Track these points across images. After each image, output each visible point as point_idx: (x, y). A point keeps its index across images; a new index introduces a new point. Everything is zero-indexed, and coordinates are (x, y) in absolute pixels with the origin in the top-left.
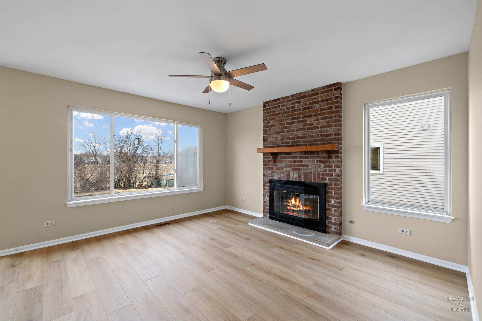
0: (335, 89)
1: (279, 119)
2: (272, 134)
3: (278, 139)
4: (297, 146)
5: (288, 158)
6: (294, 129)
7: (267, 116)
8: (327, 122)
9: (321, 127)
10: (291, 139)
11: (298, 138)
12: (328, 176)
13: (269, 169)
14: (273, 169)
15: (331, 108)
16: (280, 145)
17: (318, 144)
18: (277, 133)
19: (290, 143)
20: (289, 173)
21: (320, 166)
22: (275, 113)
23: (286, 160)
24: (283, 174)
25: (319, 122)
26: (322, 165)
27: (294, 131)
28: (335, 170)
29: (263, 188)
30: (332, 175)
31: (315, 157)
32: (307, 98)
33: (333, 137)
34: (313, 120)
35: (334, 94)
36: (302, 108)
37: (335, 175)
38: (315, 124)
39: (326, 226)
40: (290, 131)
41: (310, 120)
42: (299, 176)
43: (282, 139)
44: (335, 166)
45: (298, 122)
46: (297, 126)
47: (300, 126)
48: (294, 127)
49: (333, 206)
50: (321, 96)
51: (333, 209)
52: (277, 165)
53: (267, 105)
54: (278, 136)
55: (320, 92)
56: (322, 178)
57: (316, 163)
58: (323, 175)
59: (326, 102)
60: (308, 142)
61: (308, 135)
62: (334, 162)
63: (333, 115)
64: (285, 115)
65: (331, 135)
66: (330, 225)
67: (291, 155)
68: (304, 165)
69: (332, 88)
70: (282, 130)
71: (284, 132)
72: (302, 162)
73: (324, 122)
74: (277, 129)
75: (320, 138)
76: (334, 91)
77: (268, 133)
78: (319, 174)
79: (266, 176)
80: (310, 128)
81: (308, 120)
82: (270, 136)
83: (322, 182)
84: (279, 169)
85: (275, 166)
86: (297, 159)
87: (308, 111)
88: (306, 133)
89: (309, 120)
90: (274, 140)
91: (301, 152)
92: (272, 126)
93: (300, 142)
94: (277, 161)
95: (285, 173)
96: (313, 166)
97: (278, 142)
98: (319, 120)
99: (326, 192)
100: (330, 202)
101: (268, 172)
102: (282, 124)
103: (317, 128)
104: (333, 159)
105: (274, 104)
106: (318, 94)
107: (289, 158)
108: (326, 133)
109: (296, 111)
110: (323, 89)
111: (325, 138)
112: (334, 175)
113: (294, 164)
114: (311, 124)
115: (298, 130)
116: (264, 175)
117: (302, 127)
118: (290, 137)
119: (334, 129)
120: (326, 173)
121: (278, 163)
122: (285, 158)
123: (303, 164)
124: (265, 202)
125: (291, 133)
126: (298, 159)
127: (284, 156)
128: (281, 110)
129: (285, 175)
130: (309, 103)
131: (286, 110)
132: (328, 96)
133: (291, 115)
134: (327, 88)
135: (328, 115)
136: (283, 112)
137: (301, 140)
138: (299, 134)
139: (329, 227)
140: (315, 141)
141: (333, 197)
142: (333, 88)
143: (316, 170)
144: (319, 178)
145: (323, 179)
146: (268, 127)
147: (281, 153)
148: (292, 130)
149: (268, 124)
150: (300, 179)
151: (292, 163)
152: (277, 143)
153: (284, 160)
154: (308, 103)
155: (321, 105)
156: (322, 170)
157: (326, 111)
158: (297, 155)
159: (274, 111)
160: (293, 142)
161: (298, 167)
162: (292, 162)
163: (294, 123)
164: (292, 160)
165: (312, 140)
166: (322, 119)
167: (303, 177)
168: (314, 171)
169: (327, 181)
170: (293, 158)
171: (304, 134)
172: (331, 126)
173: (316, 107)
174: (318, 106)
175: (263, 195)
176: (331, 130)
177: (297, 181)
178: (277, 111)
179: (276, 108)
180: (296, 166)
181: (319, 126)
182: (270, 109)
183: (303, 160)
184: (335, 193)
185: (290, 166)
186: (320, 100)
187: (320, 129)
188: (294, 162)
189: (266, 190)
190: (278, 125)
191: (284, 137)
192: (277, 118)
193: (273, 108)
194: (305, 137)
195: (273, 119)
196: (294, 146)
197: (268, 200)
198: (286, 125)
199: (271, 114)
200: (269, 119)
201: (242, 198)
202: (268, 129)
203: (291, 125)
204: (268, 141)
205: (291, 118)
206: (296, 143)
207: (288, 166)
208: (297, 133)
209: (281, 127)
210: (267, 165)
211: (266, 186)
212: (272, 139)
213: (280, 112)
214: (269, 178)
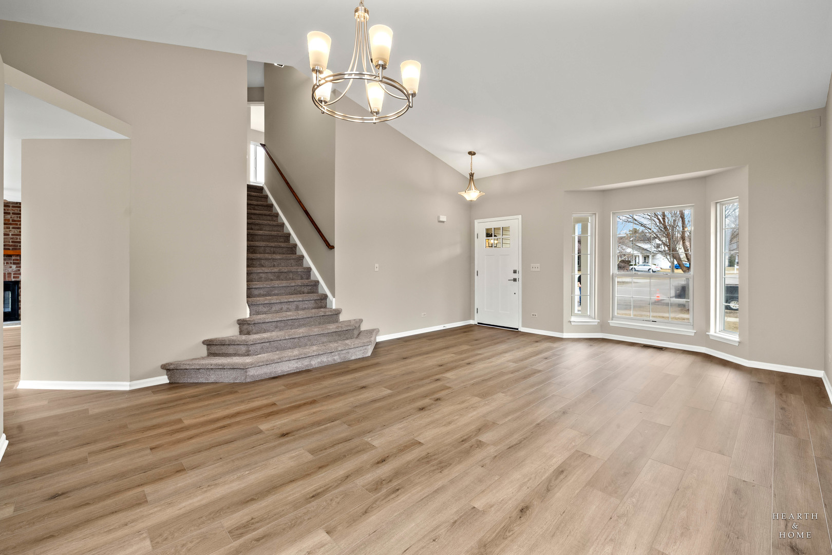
21: (11, 267)
55: (11, 205)
58: (14, 274)
75: (11, 244)
78: (9, 273)
83: (13, 280)
99: (18, 288)
144: (9, 277)
145: (14, 277)
155: (13, 217)
166: (13, 228)
181: (10, 234)
186: (11, 212)
187: (11, 236)
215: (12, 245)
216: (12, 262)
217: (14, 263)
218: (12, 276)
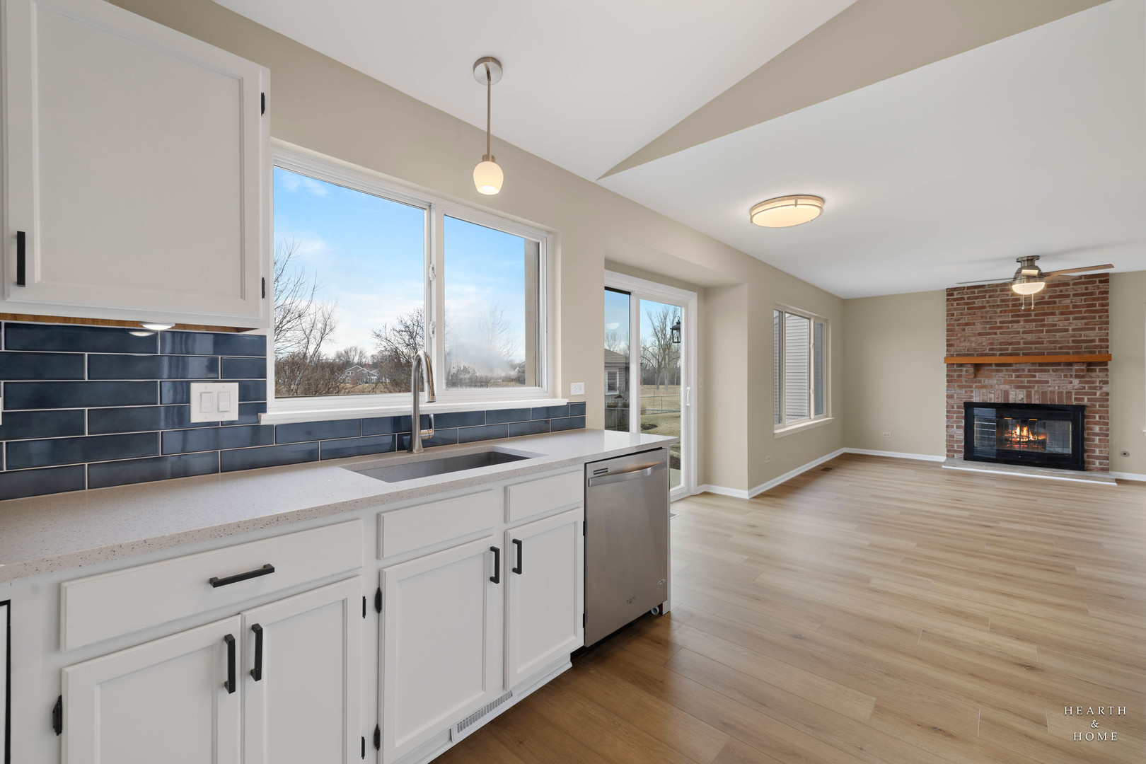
0: (1100, 282)
1: (984, 315)
2: (969, 336)
3: (982, 343)
4: (1024, 354)
5: (1005, 371)
6: (1018, 330)
7: (956, 309)
8: (1086, 324)
9: (1073, 330)
10: (1011, 344)
11: (1024, 343)
12: (1086, 395)
13: (961, 387)
14: (971, 387)
15: (1094, 305)
16: (987, 351)
17: (1068, 353)
18: (980, 334)
20: (1007, 392)
21: (1071, 383)
22: (974, 306)
23: (1001, 374)
24: (993, 395)
25: (1070, 323)
26: (1076, 382)
27: (1018, 333)
28: (1101, 388)
29: (947, 416)
30: (1095, 394)
31: (1062, 369)
33: (1097, 343)
34: (1057, 319)
35: (1098, 288)
37: (1101, 393)
38: (1061, 325)
39: (1083, 462)
40: (1009, 333)
41: (1050, 319)
42: (1029, 396)
43: (991, 344)
44: (1100, 382)
45: (1026, 321)
46: (1025, 327)
47: (1032, 326)
48: (1016, 327)
49: (1096, 434)
50: (1073, 289)
51: (1097, 438)
52: (980, 381)
53: (955, 293)
54: (984, 340)
55: (1071, 282)
56: (1075, 398)
57: (1065, 377)
58: (1076, 394)
59: (1083, 298)
60: (1047, 349)
61: (1048, 340)
62: (1098, 377)
63: (1097, 315)
64: (998, 310)
65: (1092, 341)
66: (1091, 460)
67: (1012, 366)
68: (1038, 381)
70: (990, 331)
71: (996, 334)
72: (1034, 376)
73: (1080, 324)
74: (979, 328)
75: (1071, 344)
76: (1097, 284)
77: (959, 335)
78: (1069, 393)
79: (953, 398)
80: (1050, 330)
82: (963, 339)
83: (1075, 403)
84: (983, 387)
85: (976, 382)
86: (1024, 373)
87: (1048, 307)
88: (1043, 337)
90: (973, 344)
91: (1033, 364)
92: (967, 324)
93: (1031, 348)
94: (979, 376)
95: (999, 392)
96: (1057, 382)
97: (982, 348)
98: (1069, 320)
99: (1084, 417)
100: (1092, 430)
101: (959, 391)
102: (991, 322)
103: (1067, 330)
104: (1098, 373)
105: (974, 292)
106: (1068, 284)
107: (1007, 370)
108: (1083, 338)
110: (1079, 280)
111: (1081, 344)
112: (1098, 394)
113: (1018, 380)
114: (1055, 325)
115: (1024, 332)
116: (949, 397)
117: (1034, 329)
118: (1010, 341)
119: (1099, 333)
120: (1085, 391)
121: (982, 379)
122: (997, 371)
123: (1037, 379)
124: (950, 437)
125: (1011, 336)
126: (1026, 373)
127: (994, 367)
128: (988, 302)
129: (999, 396)
130: (1050, 296)
131: (999, 303)
132: (1086, 288)
133: (1012, 311)
134: (1085, 278)
135: (1087, 315)
136: (994, 306)
137: (1033, 346)
138: (1029, 337)
139: (1089, 463)
140: (1060, 348)
141: (1096, 423)
142: (1097, 280)
143: (1065, 388)
144: (1069, 397)
145: (1077, 399)
146: (959, 325)
147: (990, 365)
148: (1014, 331)
149: (958, 320)
150: (1031, 401)
151: (1013, 378)
152: (980, 350)
153: (996, 375)
155: (1074, 301)
156: (1075, 388)
157: (1083, 310)
158: (1023, 366)
159: (974, 303)
160: (1015, 349)
161: (1026, 384)
162: (1014, 376)
163: (1018, 322)
164: (1014, 374)
165: (1055, 346)
166: (1075, 319)
167: (1037, 397)
168: (1059, 389)
169: (1085, 402)
170: (1017, 370)
171: (1039, 338)
172: (1093, 329)
173: (1064, 302)
174: (1067, 301)
175: (947, 427)
176: (1093, 334)
177: (1025, 402)
178: (978, 303)
179: (976, 298)
180: (1022, 382)
181: (1070, 328)
182: (963, 299)
183: (1037, 374)
184: (1100, 417)
186: (1071, 293)
187: (1070, 332)
188: (1017, 377)
189: (955, 419)
190: (981, 323)
191: (995, 342)
192: (980, 314)
193: (969, 298)
194: (1042, 343)
195: (970, 314)
196: (1018, 354)
197: (960, 434)
198: (999, 325)
199: (966, 307)
200: (962, 314)
201: (887, 433)
202: (957, 328)
203: (1010, 325)
204: (957, 346)
205: (1010, 314)
206: (1021, 350)
207: (1005, 383)
208: (1025, 336)
209: (988, 326)
210: (957, 381)
211: (955, 412)
212: (967, 344)
213: (987, 305)
214: (964, 400)
215: (1072, 347)
216: (1074, 374)
217: (1077, 377)
218: (1073, 397)
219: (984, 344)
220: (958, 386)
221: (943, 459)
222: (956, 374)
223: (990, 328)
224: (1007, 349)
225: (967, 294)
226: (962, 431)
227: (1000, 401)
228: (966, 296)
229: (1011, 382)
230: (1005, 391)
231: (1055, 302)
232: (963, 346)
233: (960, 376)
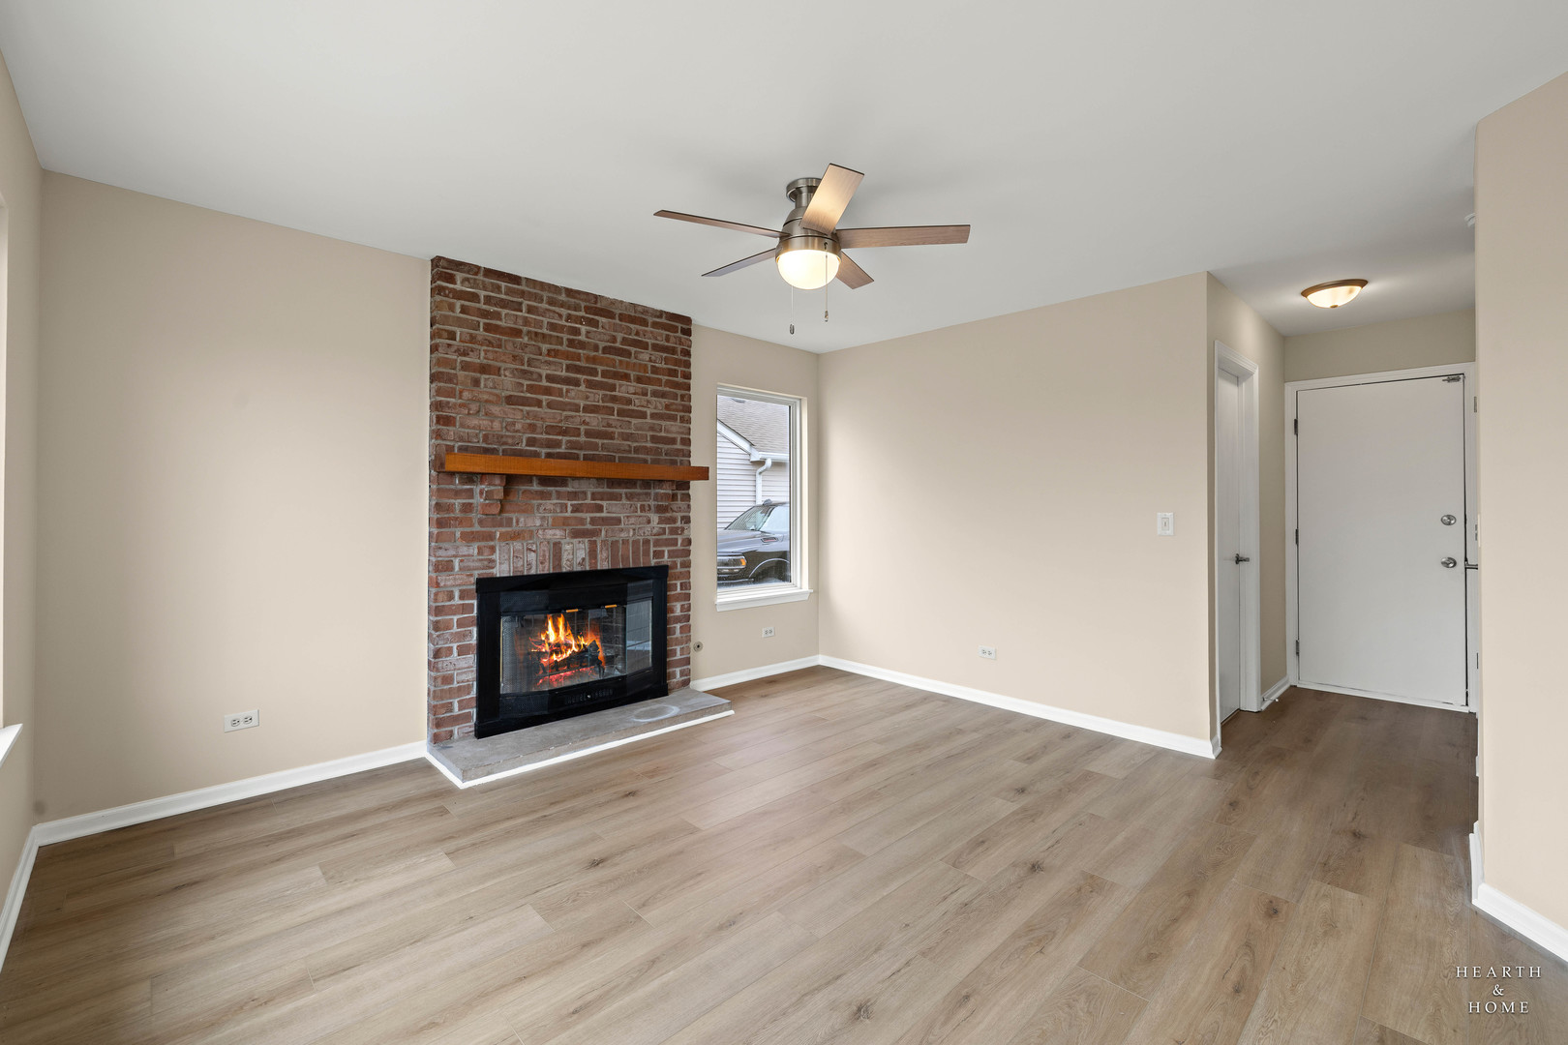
0: (682, 331)
1: (519, 352)
2: (487, 401)
3: (514, 424)
4: (585, 458)
5: (554, 495)
6: (577, 401)
7: (460, 323)
8: (667, 407)
9: (653, 416)
10: (564, 432)
11: (588, 434)
12: (667, 546)
13: (469, 538)
14: (490, 537)
15: (675, 373)
16: (523, 446)
17: (645, 462)
18: (510, 400)
19: (560, 447)
20: (557, 547)
21: (649, 522)
22: (498, 323)
23: (549, 504)
24: (533, 554)
25: (648, 402)
26: (655, 519)
27: (577, 408)
28: (682, 530)
30: (676, 542)
31: (639, 494)
32: (617, 321)
33: (678, 446)
34: (632, 390)
35: (679, 341)
36: (602, 345)
37: (683, 540)
38: (638, 402)
39: (664, 678)
40: (562, 406)
41: (623, 388)
42: (592, 552)
43: (532, 428)
44: (682, 519)
45: (590, 385)
46: (587, 397)
47: (597, 397)
48: (577, 395)
49: (677, 620)
50: (652, 332)
51: (678, 626)
52: (511, 522)
53: (459, 276)
54: (517, 415)
55: (650, 320)
56: (654, 552)
57: (641, 511)
58: (657, 543)
59: (664, 355)
60: (619, 451)
61: (620, 430)
62: (678, 509)
63: (678, 392)
64: (545, 347)
65: (674, 441)
66: (672, 670)
67: (566, 486)
68: (607, 518)
69: (676, 324)
70: (529, 395)
71: (539, 404)
72: (600, 509)
73: (660, 405)
74: (507, 383)
75: (650, 445)
76: (678, 333)
77: (466, 395)
78: (647, 542)
79: (452, 569)
80: (624, 410)
81: (621, 386)
82: (474, 407)
83: (653, 562)
84: (516, 536)
85: (501, 525)
86: (586, 502)
87: (620, 361)
88: (614, 424)
89: (625, 389)
90: (496, 425)
91: (599, 481)
92: (484, 369)
93: (595, 447)
94: (510, 507)
95: (544, 547)
96: (632, 520)
97: (513, 437)
98: (646, 395)
99: (665, 588)
100: (673, 611)
101: (464, 550)
102: (532, 373)
103: (643, 415)
104: (679, 502)
105: (498, 289)
106: (644, 323)
107: (559, 495)
108: (663, 434)
109: (582, 345)
110: (658, 317)
111: (660, 446)
112: (679, 542)
113: (576, 517)
114: (629, 402)
115: (587, 409)
116: (440, 567)
117: (601, 404)
118: (563, 425)
119: (680, 427)
120: (664, 537)
121: (514, 517)
122: (544, 496)
123: (604, 515)
124: (444, 680)
125: (565, 413)
126: (589, 501)
127: (536, 487)
128: (526, 321)
129: (544, 556)
130: (623, 339)
131: (545, 331)
132: (667, 338)
133: (567, 355)
135: (667, 389)
136: (536, 334)
137: (600, 442)
138: (595, 421)
139: (669, 676)
140: (637, 450)
141: (677, 598)
142: (679, 325)
143: (641, 532)
144: (646, 553)
145: (656, 554)
146: (466, 367)
147: (529, 479)
148: (570, 403)
149: (465, 354)
150: (596, 563)
151: (568, 514)
152: (510, 441)
153: (539, 505)
154: (620, 336)
155: (653, 358)
156: (655, 531)
157: (664, 378)
158: (583, 486)
159: (498, 316)
160: (573, 445)
161: (589, 527)
162: (569, 509)
163: (577, 383)
164: (569, 503)
165: (629, 446)
166: (655, 394)
167: (605, 555)
168: (634, 534)
169: (666, 560)
170: (574, 495)
171: (609, 426)
172: (675, 418)
173: (640, 356)
174: (645, 356)
175: (433, 653)
176: (673, 428)
177: (588, 568)
178: (507, 319)
179: (503, 304)
180: (582, 521)
181: (648, 412)
182: (474, 297)
183: (604, 503)
184: (680, 585)
185: (564, 523)
186: (650, 342)
187: (649, 420)
188: (576, 509)
189: (455, 629)
190: (513, 371)
191: (539, 423)
192: (510, 346)
193: (488, 300)
194: (610, 436)
195: (490, 344)
196: (576, 457)
197: (465, 668)
198: (544, 383)
199: (482, 321)
200: (473, 339)
201: (241, 715)
202: (461, 374)
203: (565, 388)
204: (462, 425)
205: (565, 362)
206: (581, 449)
207: (554, 526)
208: (587, 417)
209: (526, 383)
210: (460, 522)
211: (453, 610)
212: (485, 423)
213: (525, 329)
214: (476, 574)
215: (651, 449)
216: (651, 503)
217: (655, 509)
218: (652, 549)
219: (518, 426)
220: (464, 536)
221: (419, 749)
222: (458, 502)
223: (531, 388)
224: (558, 444)
225: (485, 289)
226: (471, 660)
227: (547, 569)
228: (482, 294)
229: (565, 522)
230: (555, 544)
231: (628, 354)
232: (474, 425)
233: (467, 508)
